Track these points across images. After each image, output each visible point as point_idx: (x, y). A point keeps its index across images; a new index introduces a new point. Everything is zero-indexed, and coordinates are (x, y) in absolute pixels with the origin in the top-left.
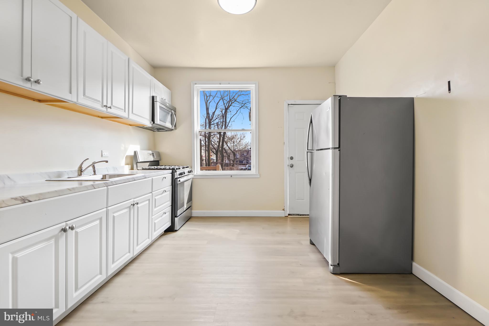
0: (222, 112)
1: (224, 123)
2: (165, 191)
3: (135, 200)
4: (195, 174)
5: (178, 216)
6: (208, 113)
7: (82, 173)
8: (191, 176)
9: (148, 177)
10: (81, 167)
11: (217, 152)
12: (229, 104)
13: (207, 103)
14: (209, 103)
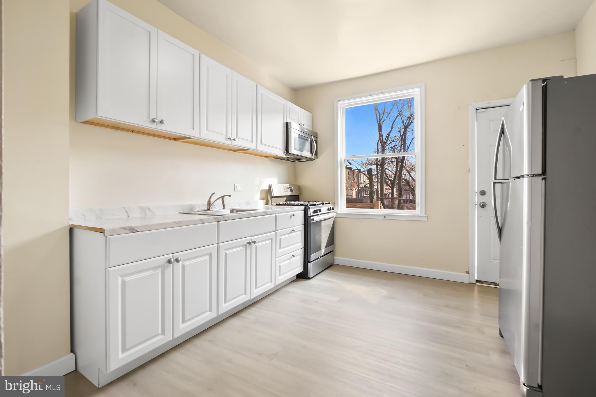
0: (400, 132)
1: (403, 146)
2: (293, 231)
3: (252, 238)
4: (339, 212)
5: (311, 261)
6: (381, 135)
7: (211, 207)
8: (332, 214)
9: (270, 213)
10: (209, 201)
11: (393, 184)
12: (409, 120)
13: (379, 123)
14: (382, 122)
